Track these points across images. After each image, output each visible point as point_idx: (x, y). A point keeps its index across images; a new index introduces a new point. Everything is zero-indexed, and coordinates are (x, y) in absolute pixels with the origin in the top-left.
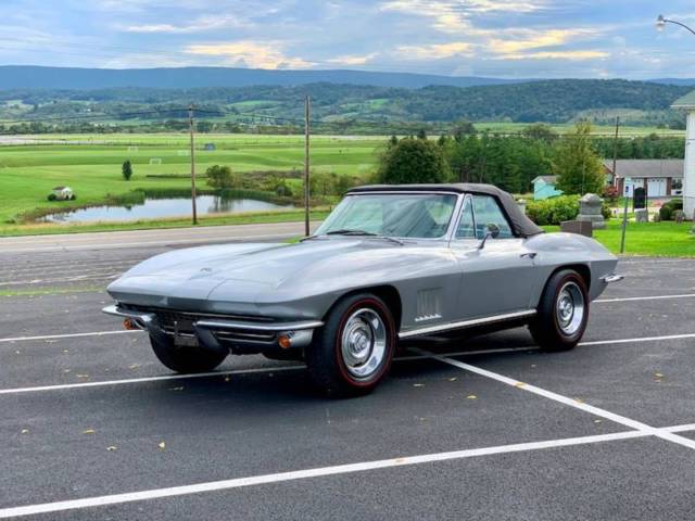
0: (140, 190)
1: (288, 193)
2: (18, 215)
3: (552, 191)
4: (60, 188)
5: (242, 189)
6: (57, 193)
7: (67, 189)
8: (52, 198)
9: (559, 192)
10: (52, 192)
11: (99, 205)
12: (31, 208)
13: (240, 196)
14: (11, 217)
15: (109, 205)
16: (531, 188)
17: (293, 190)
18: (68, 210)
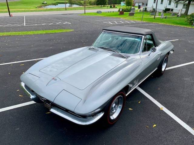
0: (57, 2)
1: (81, 3)
2: (38, 7)
3: (124, 4)
4: (44, 2)
5: (74, 3)
6: (44, 3)
7: (45, 2)
8: (43, 4)
9: (125, 5)
10: (43, 2)
11: (50, 5)
12: (39, 5)
13: (74, 4)
14: (37, 7)
15: (52, 5)
16: (120, 4)
17: (82, 3)
18: (46, 6)
